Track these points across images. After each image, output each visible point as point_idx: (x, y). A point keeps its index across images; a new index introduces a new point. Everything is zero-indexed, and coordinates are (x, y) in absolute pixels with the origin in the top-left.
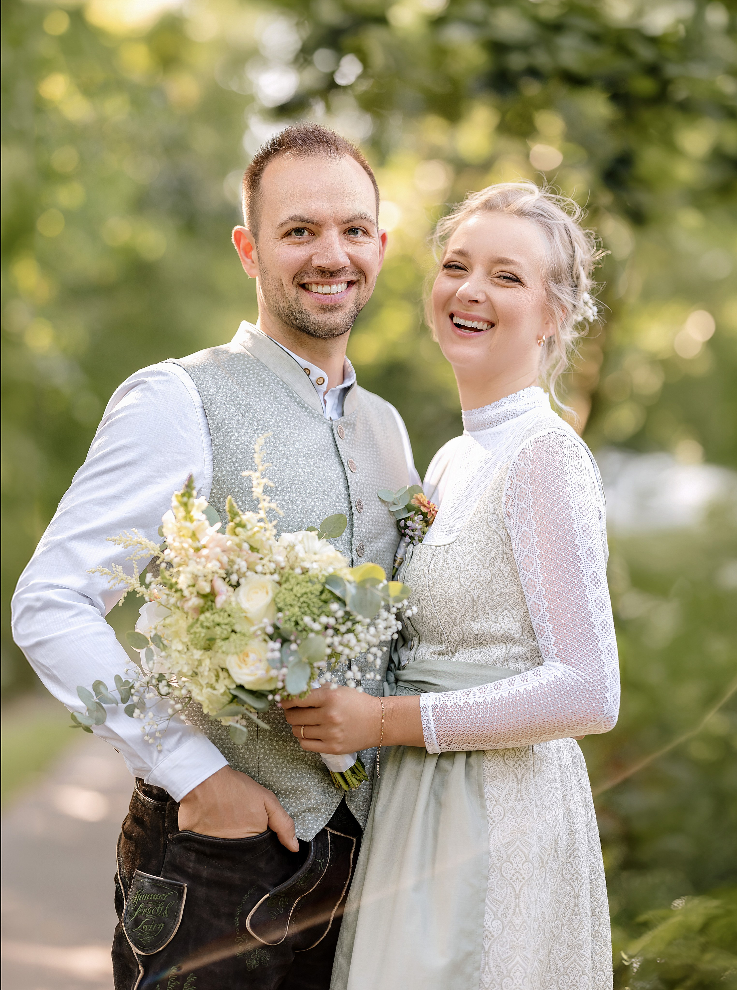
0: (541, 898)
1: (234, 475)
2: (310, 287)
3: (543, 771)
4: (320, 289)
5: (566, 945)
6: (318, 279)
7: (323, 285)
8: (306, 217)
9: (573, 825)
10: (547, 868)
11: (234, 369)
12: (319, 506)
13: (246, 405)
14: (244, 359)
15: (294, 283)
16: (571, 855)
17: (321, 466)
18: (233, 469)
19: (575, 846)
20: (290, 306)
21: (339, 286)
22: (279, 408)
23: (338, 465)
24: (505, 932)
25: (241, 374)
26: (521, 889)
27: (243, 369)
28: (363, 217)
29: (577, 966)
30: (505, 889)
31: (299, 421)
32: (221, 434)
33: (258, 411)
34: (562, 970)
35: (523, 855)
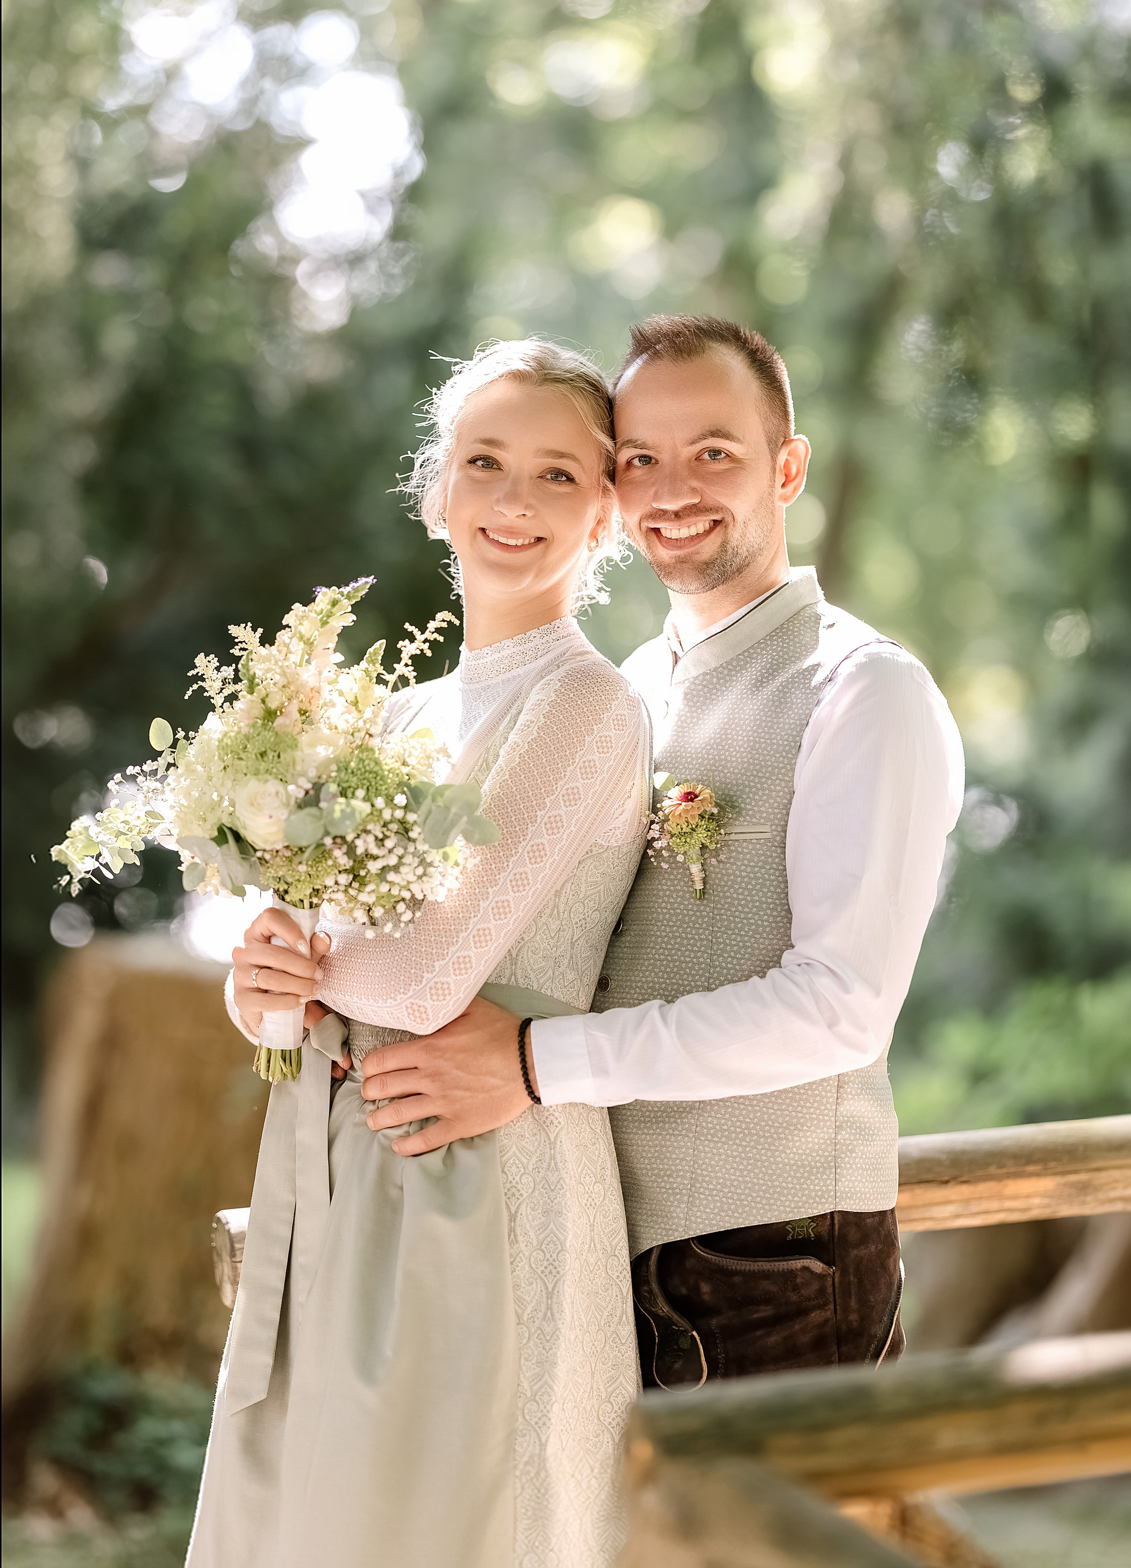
16: (617, 1245)
35: (558, 1242)
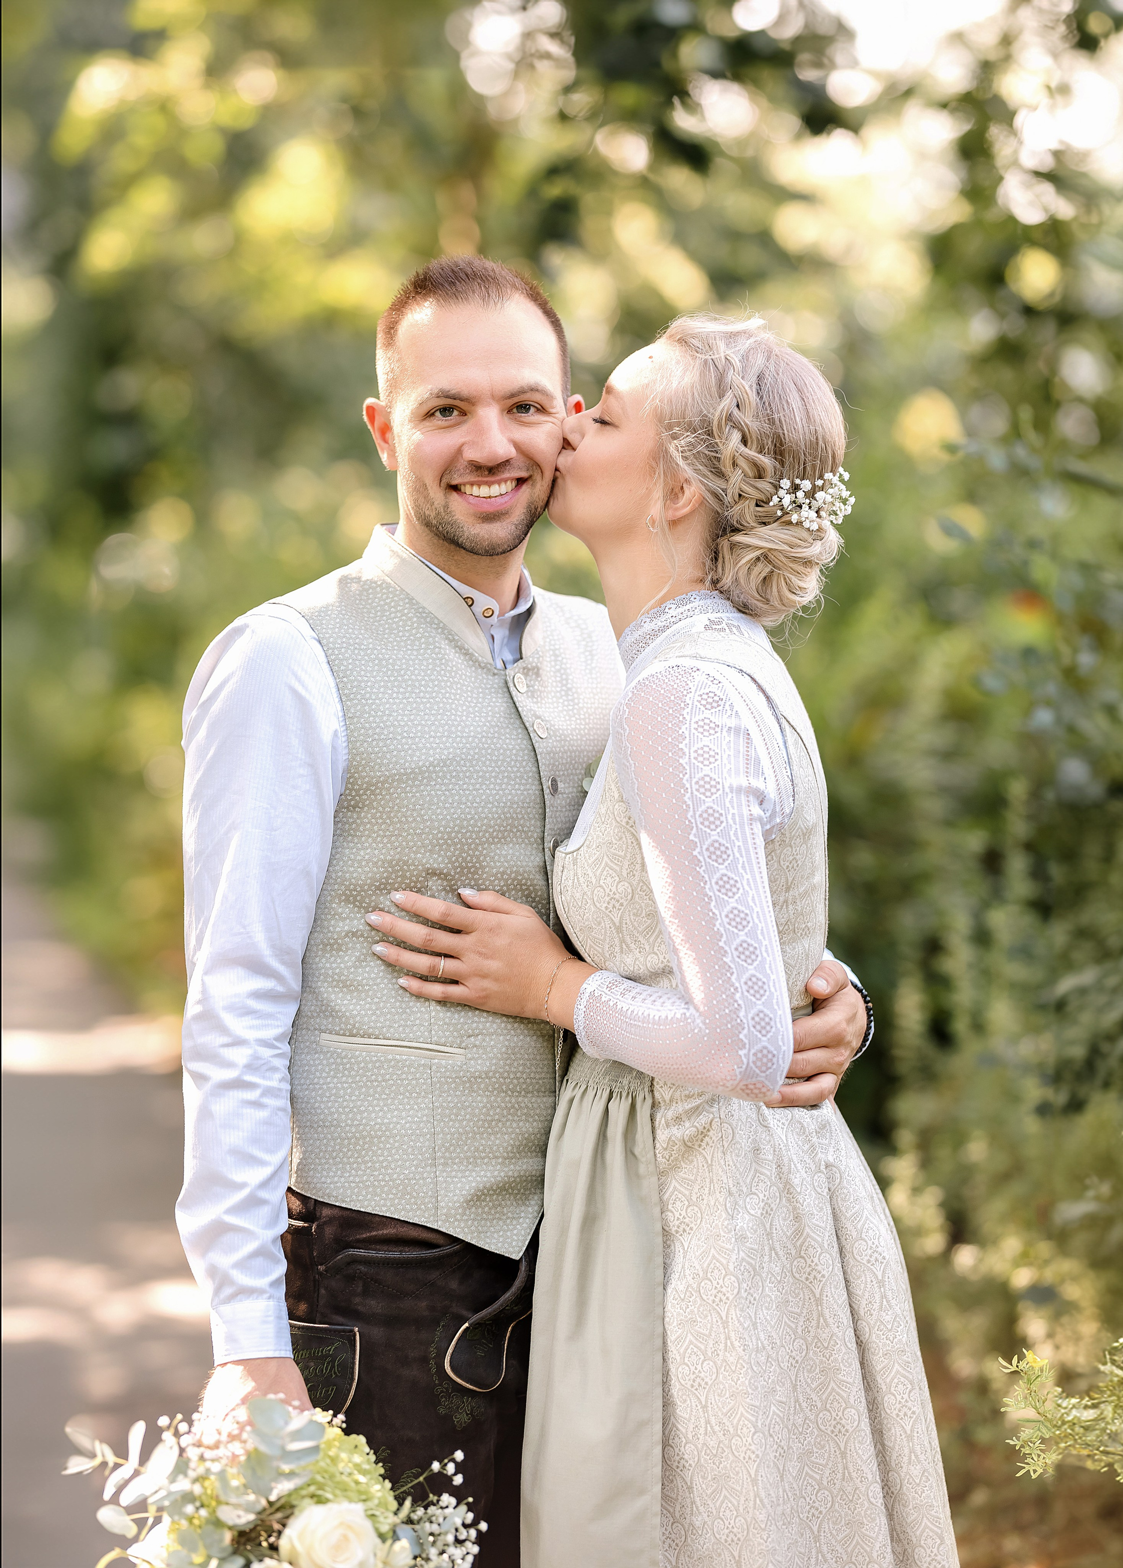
0: (762, 1316)
1: (379, 758)
2: (462, 488)
3: (738, 1142)
4: (475, 491)
5: (817, 1371)
6: (472, 478)
7: (479, 486)
8: (453, 392)
9: (798, 1205)
10: (764, 1275)
11: (368, 606)
12: (497, 794)
13: (387, 660)
14: (381, 590)
15: (442, 484)
17: (496, 735)
18: (377, 749)
19: (805, 1234)
20: (438, 514)
21: (503, 486)
22: (434, 659)
23: (520, 731)
24: (721, 1376)
25: (379, 613)
26: (727, 1313)
27: (381, 606)
28: (534, 389)
29: (837, 1397)
30: (709, 1318)
31: (461, 676)
32: (356, 701)
33: (404, 666)
34: (819, 1404)
